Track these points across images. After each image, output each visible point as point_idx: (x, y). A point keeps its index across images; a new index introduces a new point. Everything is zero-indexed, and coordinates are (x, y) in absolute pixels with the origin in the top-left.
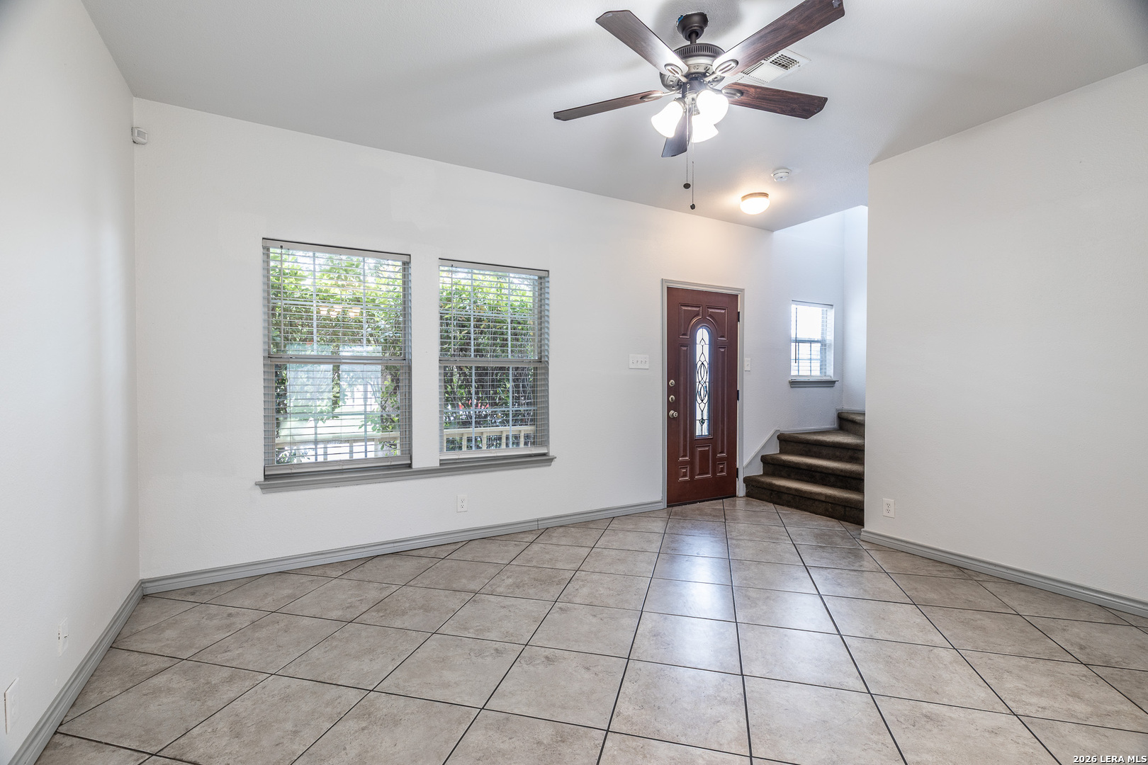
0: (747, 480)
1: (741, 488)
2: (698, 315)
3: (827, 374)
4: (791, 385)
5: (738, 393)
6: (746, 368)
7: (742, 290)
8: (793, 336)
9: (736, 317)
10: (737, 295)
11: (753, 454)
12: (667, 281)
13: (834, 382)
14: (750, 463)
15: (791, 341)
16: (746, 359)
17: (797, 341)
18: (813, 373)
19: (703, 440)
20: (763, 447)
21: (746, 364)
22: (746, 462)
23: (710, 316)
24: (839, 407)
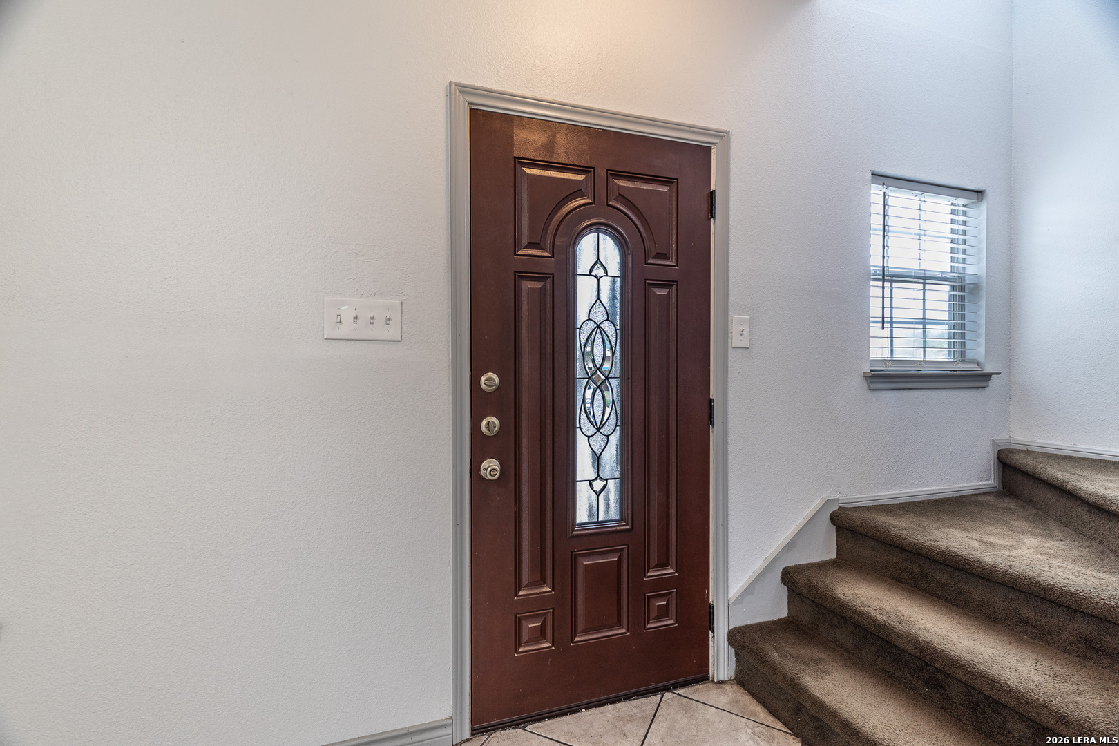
0: (738, 637)
1: (722, 661)
2: (577, 193)
3: (969, 355)
4: (869, 383)
5: (711, 408)
6: (736, 340)
7: (723, 135)
8: (875, 262)
9: (705, 206)
10: (710, 148)
11: (759, 564)
12: (465, 89)
13: (988, 376)
14: (749, 590)
15: (868, 277)
16: (735, 317)
17: (887, 277)
18: (932, 355)
19: (599, 536)
20: (791, 546)
21: (735, 329)
22: (736, 585)
23: (621, 197)
24: (1001, 437)
